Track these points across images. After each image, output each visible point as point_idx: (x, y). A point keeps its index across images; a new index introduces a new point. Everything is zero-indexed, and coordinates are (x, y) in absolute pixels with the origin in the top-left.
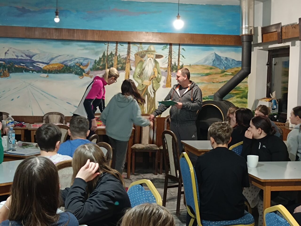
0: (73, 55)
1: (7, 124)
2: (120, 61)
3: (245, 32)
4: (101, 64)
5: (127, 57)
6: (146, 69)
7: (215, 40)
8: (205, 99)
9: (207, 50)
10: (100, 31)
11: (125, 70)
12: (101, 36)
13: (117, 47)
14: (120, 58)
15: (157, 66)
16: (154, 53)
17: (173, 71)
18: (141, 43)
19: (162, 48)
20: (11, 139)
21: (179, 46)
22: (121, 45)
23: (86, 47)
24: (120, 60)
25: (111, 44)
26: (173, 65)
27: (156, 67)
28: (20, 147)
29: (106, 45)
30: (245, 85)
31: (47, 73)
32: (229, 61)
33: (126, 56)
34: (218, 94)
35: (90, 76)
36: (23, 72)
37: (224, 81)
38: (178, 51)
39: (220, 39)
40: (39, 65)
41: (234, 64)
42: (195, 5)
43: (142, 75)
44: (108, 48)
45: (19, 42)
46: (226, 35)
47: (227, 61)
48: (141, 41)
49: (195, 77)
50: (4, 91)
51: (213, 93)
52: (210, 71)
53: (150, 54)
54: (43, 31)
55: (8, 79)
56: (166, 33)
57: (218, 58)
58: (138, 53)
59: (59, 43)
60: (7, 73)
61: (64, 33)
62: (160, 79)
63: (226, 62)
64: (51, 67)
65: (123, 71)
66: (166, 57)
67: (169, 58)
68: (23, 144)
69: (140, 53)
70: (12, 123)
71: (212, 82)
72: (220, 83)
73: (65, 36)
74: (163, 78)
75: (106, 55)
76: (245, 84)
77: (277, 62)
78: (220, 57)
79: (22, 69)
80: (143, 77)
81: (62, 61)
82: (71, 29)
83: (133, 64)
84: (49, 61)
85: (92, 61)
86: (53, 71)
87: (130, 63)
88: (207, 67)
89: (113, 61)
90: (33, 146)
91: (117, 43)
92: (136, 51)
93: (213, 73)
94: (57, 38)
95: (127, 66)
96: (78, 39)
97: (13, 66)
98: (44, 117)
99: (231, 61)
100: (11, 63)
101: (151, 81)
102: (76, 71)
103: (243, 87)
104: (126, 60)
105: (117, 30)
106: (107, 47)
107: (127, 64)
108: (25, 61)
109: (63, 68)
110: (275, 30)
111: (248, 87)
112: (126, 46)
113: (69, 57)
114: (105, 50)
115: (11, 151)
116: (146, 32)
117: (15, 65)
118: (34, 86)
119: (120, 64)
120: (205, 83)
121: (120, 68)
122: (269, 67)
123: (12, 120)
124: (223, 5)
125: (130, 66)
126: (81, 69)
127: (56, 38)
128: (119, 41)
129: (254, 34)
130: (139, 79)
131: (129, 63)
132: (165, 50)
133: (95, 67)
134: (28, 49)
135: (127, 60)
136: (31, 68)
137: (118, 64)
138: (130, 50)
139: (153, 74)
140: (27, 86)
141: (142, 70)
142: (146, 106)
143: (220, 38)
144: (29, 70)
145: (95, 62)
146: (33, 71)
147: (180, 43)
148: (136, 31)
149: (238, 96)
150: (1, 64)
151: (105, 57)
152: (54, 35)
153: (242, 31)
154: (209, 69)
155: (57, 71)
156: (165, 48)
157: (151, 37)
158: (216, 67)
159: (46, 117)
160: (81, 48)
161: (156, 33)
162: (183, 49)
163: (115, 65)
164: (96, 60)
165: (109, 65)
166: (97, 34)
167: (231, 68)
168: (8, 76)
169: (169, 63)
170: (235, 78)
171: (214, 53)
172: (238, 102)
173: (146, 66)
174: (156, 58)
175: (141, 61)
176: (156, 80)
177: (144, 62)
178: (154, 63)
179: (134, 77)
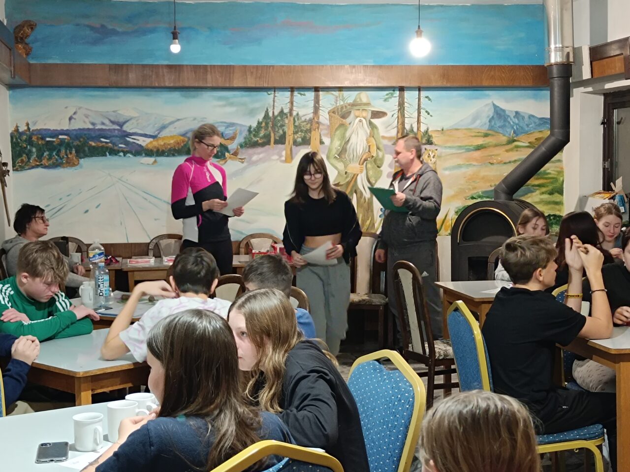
0: (206, 118)
2: (300, 127)
3: (555, 58)
4: (262, 133)
5: (314, 119)
6: (353, 140)
7: (492, 76)
8: (475, 199)
9: (477, 98)
10: (257, 67)
11: (310, 144)
12: (260, 78)
13: (293, 98)
14: (300, 121)
15: (374, 133)
16: (368, 107)
18: (340, 89)
19: (384, 96)
21: (420, 91)
22: (301, 94)
23: (231, 101)
24: (300, 124)
25: (281, 93)
26: (407, 130)
27: (373, 137)
28: (118, 302)
29: (271, 95)
30: (558, 167)
31: (154, 155)
32: (523, 118)
33: (311, 116)
34: (504, 186)
35: (240, 159)
36: (106, 155)
37: (513, 159)
38: (417, 103)
39: (503, 75)
40: (138, 140)
41: (533, 124)
42: (450, 6)
43: (345, 154)
44: (274, 101)
45: (95, 96)
46: (515, 66)
47: (518, 120)
48: (342, 84)
49: (454, 154)
51: (491, 186)
52: (483, 141)
53: (359, 110)
54: (145, 72)
56: (392, 66)
57: (499, 113)
58: (336, 110)
59: (176, 95)
60: (74, 158)
61: (186, 73)
62: (382, 160)
63: (516, 121)
64: (162, 143)
65: (306, 146)
66: (393, 116)
67: (398, 117)
68: (124, 297)
69: (340, 110)
71: (490, 163)
72: (504, 165)
73: (188, 79)
74: (389, 159)
75: (271, 114)
76: (558, 164)
77: (622, 118)
78: (504, 111)
79: (104, 150)
80: (347, 157)
81: (182, 130)
82: (200, 65)
83: (325, 132)
84: (156, 133)
85: (243, 128)
86: (166, 150)
87: (319, 130)
88: (478, 133)
89: (283, 128)
91: (292, 89)
92: (331, 104)
93: (490, 144)
94: (172, 85)
95: (314, 136)
96: (214, 85)
97: (85, 144)
98: (150, 245)
99: (526, 117)
100: (81, 137)
101: (363, 164)
103: (554, 171)
104: (311, 125)
105: (292, 65)
106: (273, 99)
107: (313, 132)
108: (109, 133)
109: (185, 145)
110: (618, 52)
111: (563, 172)
112: (311, 95)
113: (196, 122)
114: (269, 104)
115: (104, 309)
116: (350, 66)
117: (90, 143)
119: (300, 133)
120: (474, 165)
121: (299, 141)
122: (607, 129)
123: (100, 249)
124: (506, 4)
125: (320, 137)
127: (170, 85)
128: (296, 86)
129: (573, 62)
130: (339, 162)
131: (317, 130)
132: (390, 100)
133: (249, 141)
134: (115, 110)
135: (314, 124)
136: (121, 147)
137: (295, 133)
138: (319, 104)
139: (367, 151)
141: (344, 143)
143: (503, 72)
144: (119, 152)
145: (249, 131)
146: (125, 153)
147: (419, 85)
148: (331, 64)
149: (544, 189)
150: (62, 141)
151: (268, 120)
152: (166, 78)
153: (549, 56)
154: (482, 136)
155: (173, 152)
156: (391, 98)
157: (360, 76)
158: (497, 132)
159: (154, 244)
160: (221, 103)
161: (371, 66)
162: (427, 97)
163: (290, 135)
164: (250, 126)
165: (278, 137)
166: (252, 73)
167: (526, 133)
168: (76, 165)
169: (400, 127)
170: (538, 153)
171: (492, 104)
172: (544, 201)
173: (353, 135)
174: (373, 118)
175: (342, 125)
176: (374, 162)
177: (348, 126)
178: (368, 128)
179: (328, 158)
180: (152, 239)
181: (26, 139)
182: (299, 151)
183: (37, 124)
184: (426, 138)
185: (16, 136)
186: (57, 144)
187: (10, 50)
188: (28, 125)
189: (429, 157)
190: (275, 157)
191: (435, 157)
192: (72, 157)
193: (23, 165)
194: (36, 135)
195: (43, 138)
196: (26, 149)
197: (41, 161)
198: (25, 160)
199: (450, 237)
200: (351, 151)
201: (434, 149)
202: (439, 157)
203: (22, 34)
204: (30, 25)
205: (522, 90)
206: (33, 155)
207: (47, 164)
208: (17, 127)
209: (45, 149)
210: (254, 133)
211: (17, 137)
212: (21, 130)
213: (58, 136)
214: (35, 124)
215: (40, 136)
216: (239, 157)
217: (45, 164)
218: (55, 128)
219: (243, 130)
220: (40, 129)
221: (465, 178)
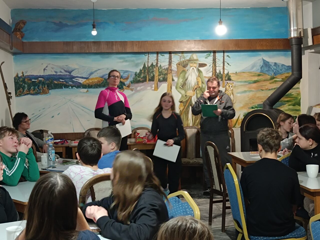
2: (162, 72)
3: (293, 34)
4: (142, 76)
5: (169, 68)
6: (189, 78)
7: (262, 44)
8: (254, 108)
9: (254, 56)
10: (139, 42)
11: (167, 81)
12: (140, 47)
13: (158, 57)
14: (162, 69)
15: (200, 75)
16: (197, 62)
18: (183, 52)
19: (205, 56)
20: (51, 156)
21: (224, 53)
22: (162, 55)
23: (126, 59)
24: (162, 71)
25: (151, 55)
26: (217, 73)
27: (200, 77)
28: (60, 164)
29: (147, 56)
30: (297, 92)
31: (87, 88)
32: (279, 66)
33: (168, 66)
34: (268, 102)
35: (131, 89)
36: (62, 88)
37: (274, 88)
38: (223, 59)
40: (79, 80)
41: (284, 69)
42: (239, 9)
44: (148, 59)
45: (57, 58)
46: (273, 39)
47: (276, 67)
48: (183, 50)
49: (243, 85)
50: (44, 109)
51: (262, 102)
53: (192, 63)
54: (82, 45)
55: (47, 95)
56: (209, 40)
57: (266, 64)
58: (180, 63)
59: (98, 57)
60: (46, 90)
61: (102, 46)
62: (205, 89)
63: (275, 68)
64: (91, 81)
65: (165, 82)
66: (210, 66)
67: (213, 66)
68: (64, 161)
69: (182, 63)
70: (52, 140)
71: (261, 89)
72: (269, 91)
73: (104, 49)
75: (147, 66)
76: (297, 90)
78: (268, 62)
79: (61, 85)
81: (101, 75)
82: (110, 42)
83: (175, 74)
84: (88, 76)
86: (93, 85)
87: (172, 74)
88: (255, 74)
89: (154, 73)
90: (74, 163)
91: (157, 53)
92: (178, 60)
93: (261, 80)
94: (95, 52)
95: (169, 77)
96: (117, 51)
97: (52, 82)
98: (85, 134)
100: (50, 79)
101: (194, 91)
103: (295, 93)
104: (168, 71)
105: (157, 40)
106: (147, 58)
107: (169, 75)
108: (64, 77)
109: (103, 82)
111: (300, 94)
112: (167, 56)
113: (108, 70)
114: (145, 61)
115: (52, 168)
116: (187, 40)
117: (54, 82)
118: (74, 102)
119: (161, 75)
120: (253, 91)
121: (161, 80)
124: (269, 7)
125: (172, 77)
128: (159, 51)
129: (303, 37)
130: (182, 90)
131: (170, 74)
132: (208, 58)
133: (136, 80)
134: (67, 65)
135: (169, 71)
136: (70, 84)
137: (159, 75)
138: (171, 61)
139: (197, 84)
140: (66, 103)
141: (184, 80)
142: (191, 118)
143: (267, 42)
144: (69, 86)
145: (136, 74)
146: (72, 87)
147: (224, 50)
148: (178, 40)
149: (290, 103)
150: (40, 81)
151: (146, 69)
152: (92, 48)
153: (291, 34)
154: (257, 76)
155: (96, 86)
156: (209, 56)
157: (193, 45)
158: (265, 74)
159: (87, 133)
160: (122, 60)
161: (198, 40)
162: (228, 56)
163: (156, 77)
164: (136, 72)
165: (150, 77)
166: (136, 45)
167: (280, 74)
168: (48, 93)
169: (214, 71)
170: (286, 84)
171: (262, 59)
172: (290, 109)
173: (189, 76)
174: (200, 67)
175: (184, 71)
176: (201, 90)
177: (187, 71)
178: (197, 72)
179: (176, 88)
180: (86, 130)
181: (22, 80)
182: (161, 85)
183: (27, 72)
184: (227, 77)
185: (17, 79)
186: (38, 83)
187: (9, 35)
188: (23, 73)
189: (229, 87)
190: (149, 88)
191: (232, 87)
192: (46, 89)
193: (20, 93)
194: (27, 78)
195: (30, 80)
196: (22, 85)
197: (30, 91)
198: (21, 91)
199: (240, 128)
201: (232, 83)
202: (235, 87)
203: (19, 27)
204: (23, 22)
205: (278, 52)
206: (25, 89)
207: (33, 93)
208: (17, 74)
209: (32, 85)
210: (138, 76)
211: (18, 79)
212: (19, 76)
213: (38, 79)
214: (26, 72)
215: (29, 79)
216: (130, 88)
217: (32, 93)
218: (37, 75)
219: (132, 74)
220: (29, 75)
221: (248, 97)
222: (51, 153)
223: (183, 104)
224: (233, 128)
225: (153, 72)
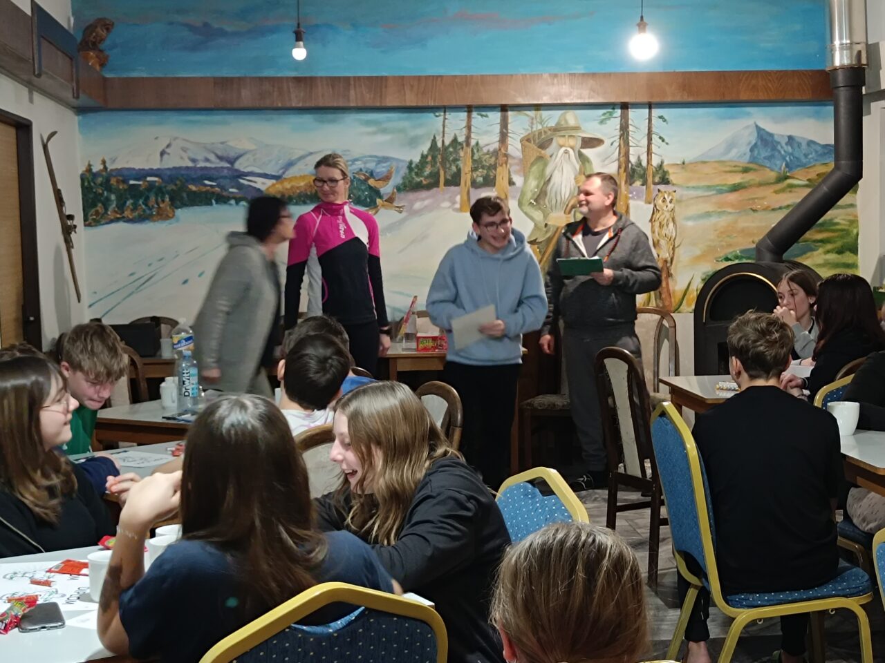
0: (349, 151)
1: (175, 344)
2: (482, 162)
3: (840, 59)
4: (427, 171)
5: (500, 150)
6: (556, 179)
7: (754, 86)
8: (730, 260)
9: (732, 117)
10: (419, 76)
11: (494, 185)
12: (423, 93)
13: (471, 121)
14: (481, 153)
15: (585, 168)
16: (578, 132)
17: (634, 183)
18: (538, 107)
19: (600, 117)
20: (187, 382)
21: (650, 108)
22: (482, 116)
23: (385, 125)
24: (480, 158)
25: (453, 114)
26: (632, 165)
27: (584, 174)
29: (440, 117)
30: (850, 215)
32: (799, 145)
33: (496, 145)
34: (769, 241)
35: (397, 207)
36: (211, 204)
37: (785, 204)
38: (647, 125)
39: (770, 85)
40: (255, 182)
41: (814, 153)
43: (544, 200)
44: (444, 126)
45: (196, 122)
46: (786, 72)
47: (792, 148)
48: (539, 100)
49: (700, 197)
50: (161, 260)
51: (753, 242)
52: (743, 178)
53: (564, 136)
54: (263, 88)
55: (170, 224)
56: (610, 74)
57: (765, 139)
58: (531, 136)
59: (307, 119)
60: (168, 208)
61: (320, 88)
63: (789, 149)
64: (287, 185)
65: (489, 188)
66: (612, 144)
67: (620, 145)
69: (537, 136)
70: (190, 342)
71: (751, 209)
72: (772, 212)
73: (324, 97)
75: (439, 144)
76: (850, 210)
78: (771, 135)
79: (209, 196)
80: (547, 203)
82: (339, 78)
83: (516, 168)
84: (281, 171)
85: (401, 164)
86: (295, 196)
87: (508, 166)
88: (734, 167)
89: (459, 162)
91: (469, 109)
92: (524, 129)
93: (752, 182)
94: (300, 105)
95: (501, 175)
96: (360, 105)
97: (183, 188)
99: (804, 145)
100: (178, 179)
101: (570, 212)
102: (357, 196)
103: (844, 220)
104: (497, 159)
105: (468, 74)
106: (441, 123)
107: (499, 169)
108: (216, 173)
111: (857, 221)
112: (495, 116)
114: (437, 130)
116: (550, 75)
117: (190, 186)
119: (480, 170)
120: (730, 213)
121: (480, 181)
125: (510, 175)
126: (370, 188)
127: (298, 105)
128: (474, 103)
129: (867, 65)
130: (536, 210)
131: (504, 165)
132: (608, 122)
133: (409, 181)
134: (223, 141)
135: (500, 157)
136: (232, 193)
137: (474, 170)
138: (507, 129)
139: (576, 194)
141: (542, 183)
143: (769, 80)
144: (229, 199)
145: (410, 168)
146: (238, 200)
147: (650, 100)
148: (524, 73)
149: (829, 247)
150: (152, 184)
151: (437, 153)
152: (293, 96)
153: (833, 57)
154: (740, 172)
155: (303, 198)
156: (609, 119)
157: (565, 88)
158: (762, 166)
160: (370, 129)
161: (580, 74)
162: (661, 117)
163: (466, 174)
164: (411, 161)
165: (450, 175)
166: (412, 86)
167: (804, 166)
168: (172, 218)
169: (622, 159)
170: (818, 195)
171: (754, 125)
172: (829, 264)
173: (556, 172)
174: (584, 148)
175: (540, 158)
177: (549, 159)
178: (578, 162)
179: (520, 204)
181: (102, 183)
183: (117, 160)
184: (659, 175)
185: (88, 178)
186: (145, 189)
187: (71, 59)
188: (104, 162)
189: (664, 201)
190: (446, 204)
191: (673, 202)
192: (165, 206)
193: (98, 218)
194: (115, 176)
196: (102, 196)
197: (123, 213)
198: (100, 211)
199: (693, 314)
200: (553, 195)
201: (671, 191)
202: (679, 201)
203: (94, 37)
204: (105, 25)
205: (796, 106)
206: (111, 205)
207: (131, 217)
208: (90, 165)
209: (129, 196)
210: (416, 170)
211: (90, 179)
212: (95, 170)
213: (146, 177)
214: (114, 161)
215: (121, 178)
216: (395, 204)
217: (128, 217)
218: (141, 167)
219: (400, 166)
220: (121, 169)
221: (716, 230)
222: (188, 375)
223: (538, 248)
224: (674, 312)
225: (458, 160)
